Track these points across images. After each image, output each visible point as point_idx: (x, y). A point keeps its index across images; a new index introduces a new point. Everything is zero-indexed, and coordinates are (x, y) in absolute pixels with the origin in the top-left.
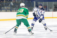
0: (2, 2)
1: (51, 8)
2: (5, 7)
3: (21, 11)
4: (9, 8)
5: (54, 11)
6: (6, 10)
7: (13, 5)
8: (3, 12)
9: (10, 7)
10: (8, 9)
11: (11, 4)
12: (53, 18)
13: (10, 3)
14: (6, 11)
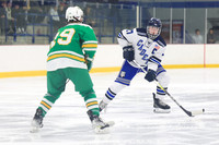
0: (17, 7)
1: (197, 30)
2: (30, 28)
3: (65, 39)
4: (44, 30)
5: (208, 43)
6: (31, 38)
7: (58, 19)
8: (22, 44)
9: (46, 28)
10: (39, 35)
11: (51, 17)
12: (205, 66)
13: (48, 11)
14: (33, 42)
